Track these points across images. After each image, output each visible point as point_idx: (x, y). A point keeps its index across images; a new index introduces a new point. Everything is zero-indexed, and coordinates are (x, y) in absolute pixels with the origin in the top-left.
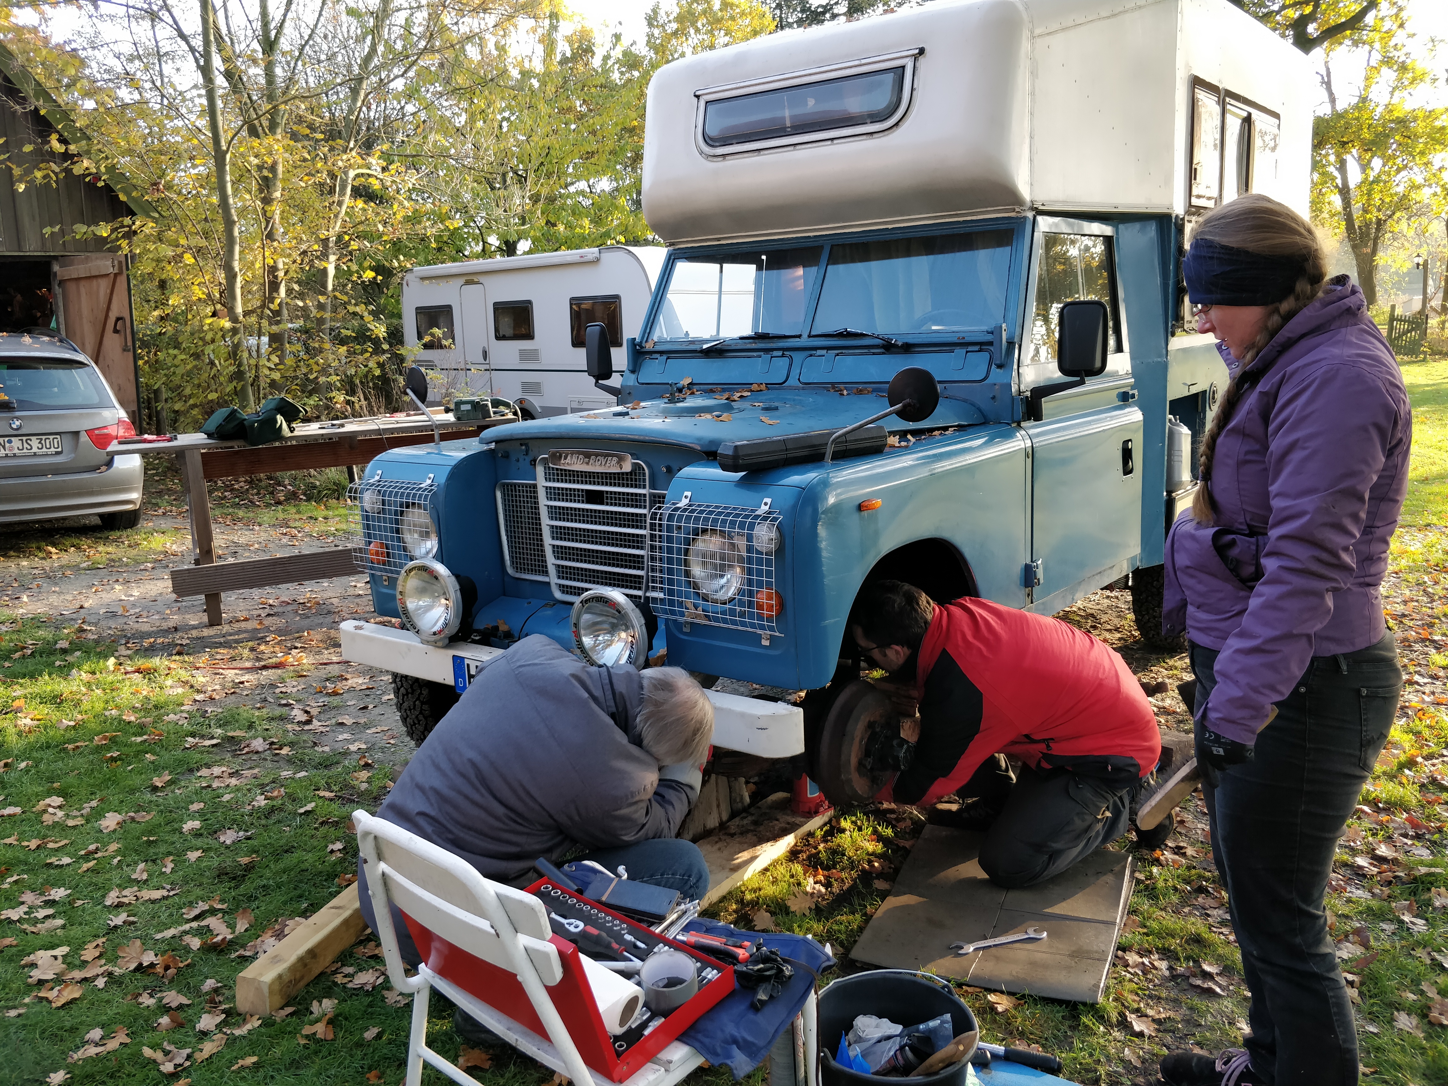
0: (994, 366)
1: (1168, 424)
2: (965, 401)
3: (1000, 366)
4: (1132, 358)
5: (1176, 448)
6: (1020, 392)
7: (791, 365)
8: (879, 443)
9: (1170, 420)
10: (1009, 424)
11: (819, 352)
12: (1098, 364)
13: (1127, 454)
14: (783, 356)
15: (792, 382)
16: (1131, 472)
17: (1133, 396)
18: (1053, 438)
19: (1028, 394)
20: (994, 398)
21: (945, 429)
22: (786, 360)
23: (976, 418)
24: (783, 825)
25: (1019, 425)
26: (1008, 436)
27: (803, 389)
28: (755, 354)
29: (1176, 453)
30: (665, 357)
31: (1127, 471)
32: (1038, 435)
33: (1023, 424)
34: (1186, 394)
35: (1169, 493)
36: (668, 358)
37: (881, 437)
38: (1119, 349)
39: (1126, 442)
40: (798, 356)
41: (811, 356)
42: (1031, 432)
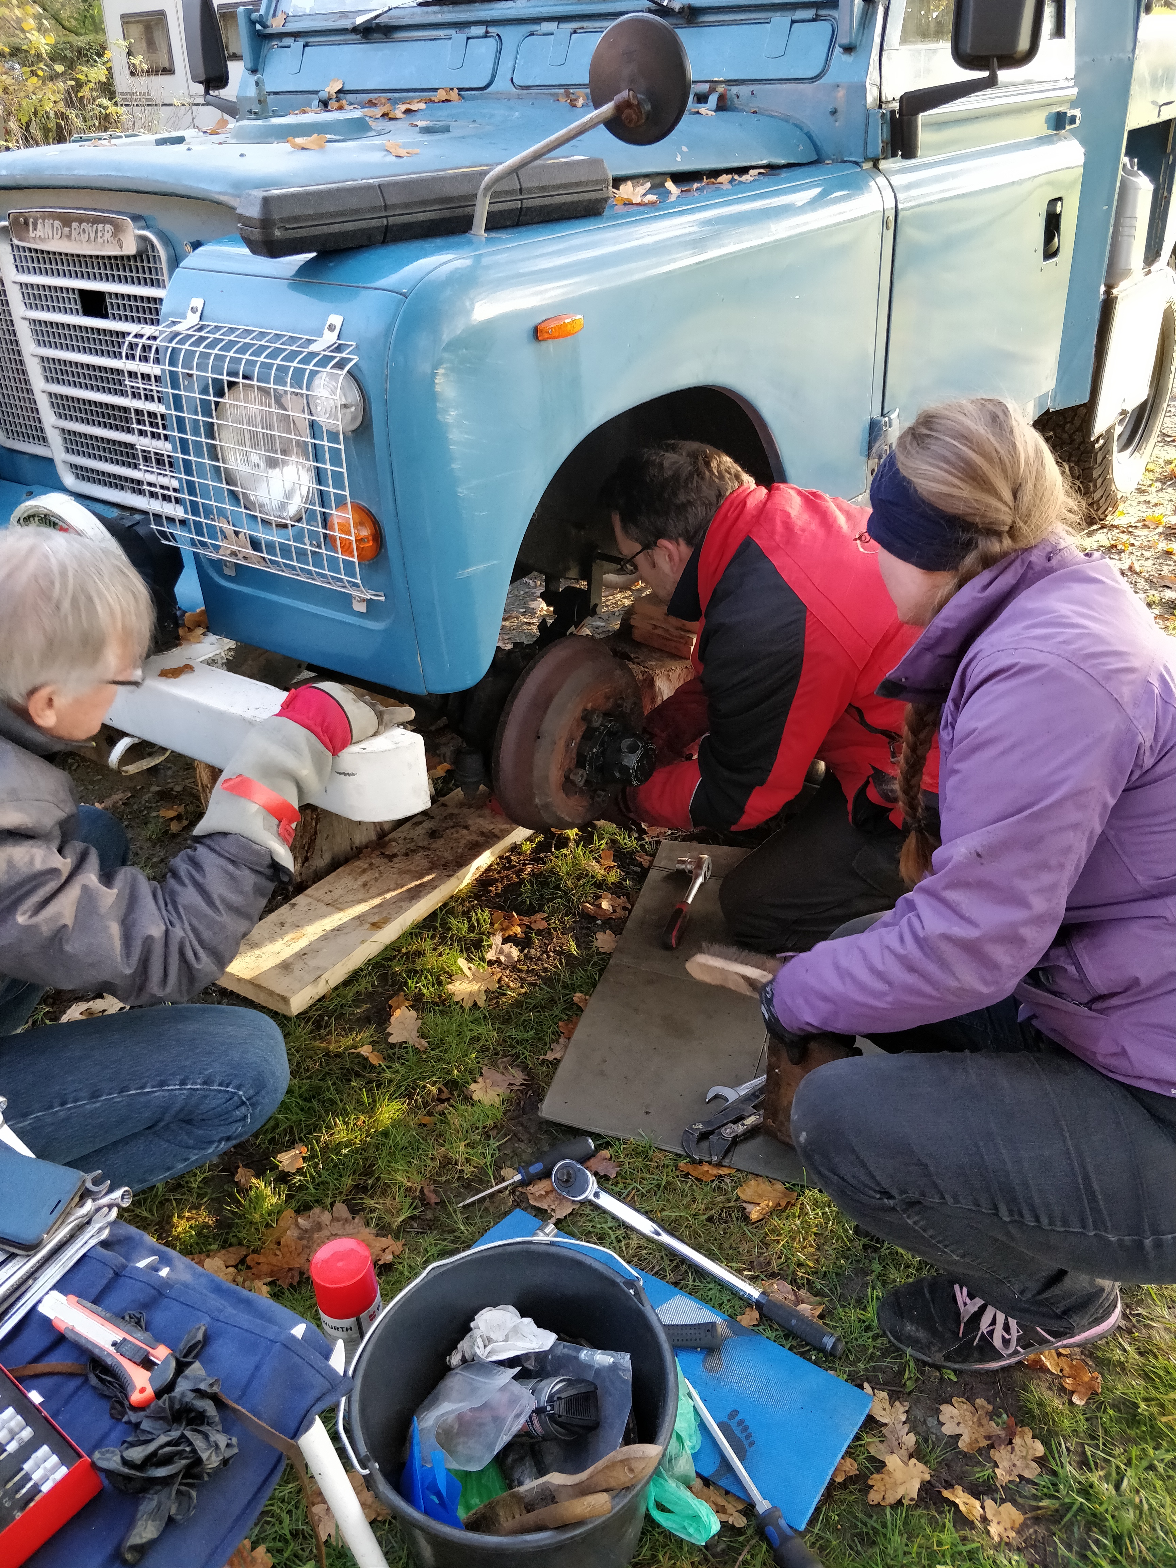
0: (838, 50)
1: (1121, 173)
2: (786, 119)
3: (849, 49)
4: (1081, 49)
5: (1128, 214)
6: (881, 103)
7: (499, 52)
8: (593, 196)
9: (1125, 165)
10: (857, 164)
11: (547, 27)
12: (1023, 44)
13: (1053, 223)
14: (486, 36)
15: (501, 84)
16: (1055, 254)
17: (1073, 120)
18: (932, 192)
19: (896, 106)
20: (834, 112)
21: (743, 170)
22: (491, 43)
23: (802, 153)
24: (474, 837)
25: (876, 166)
26: (854, 186)
27: (519, 97)
28: (441, 33)
29: (1127, 222)
30: (301, 42)
31: (1050, 253)
32: (908, 187)
33: (883, 165)
34: (1154, 120)
35: (1109, 288)
36: (306, 45)
37: (597, 182)
38: (1059, 31)
39: (1054, 201)
40: (510, 35)
41: (532, 34)
42: (896, 180)
